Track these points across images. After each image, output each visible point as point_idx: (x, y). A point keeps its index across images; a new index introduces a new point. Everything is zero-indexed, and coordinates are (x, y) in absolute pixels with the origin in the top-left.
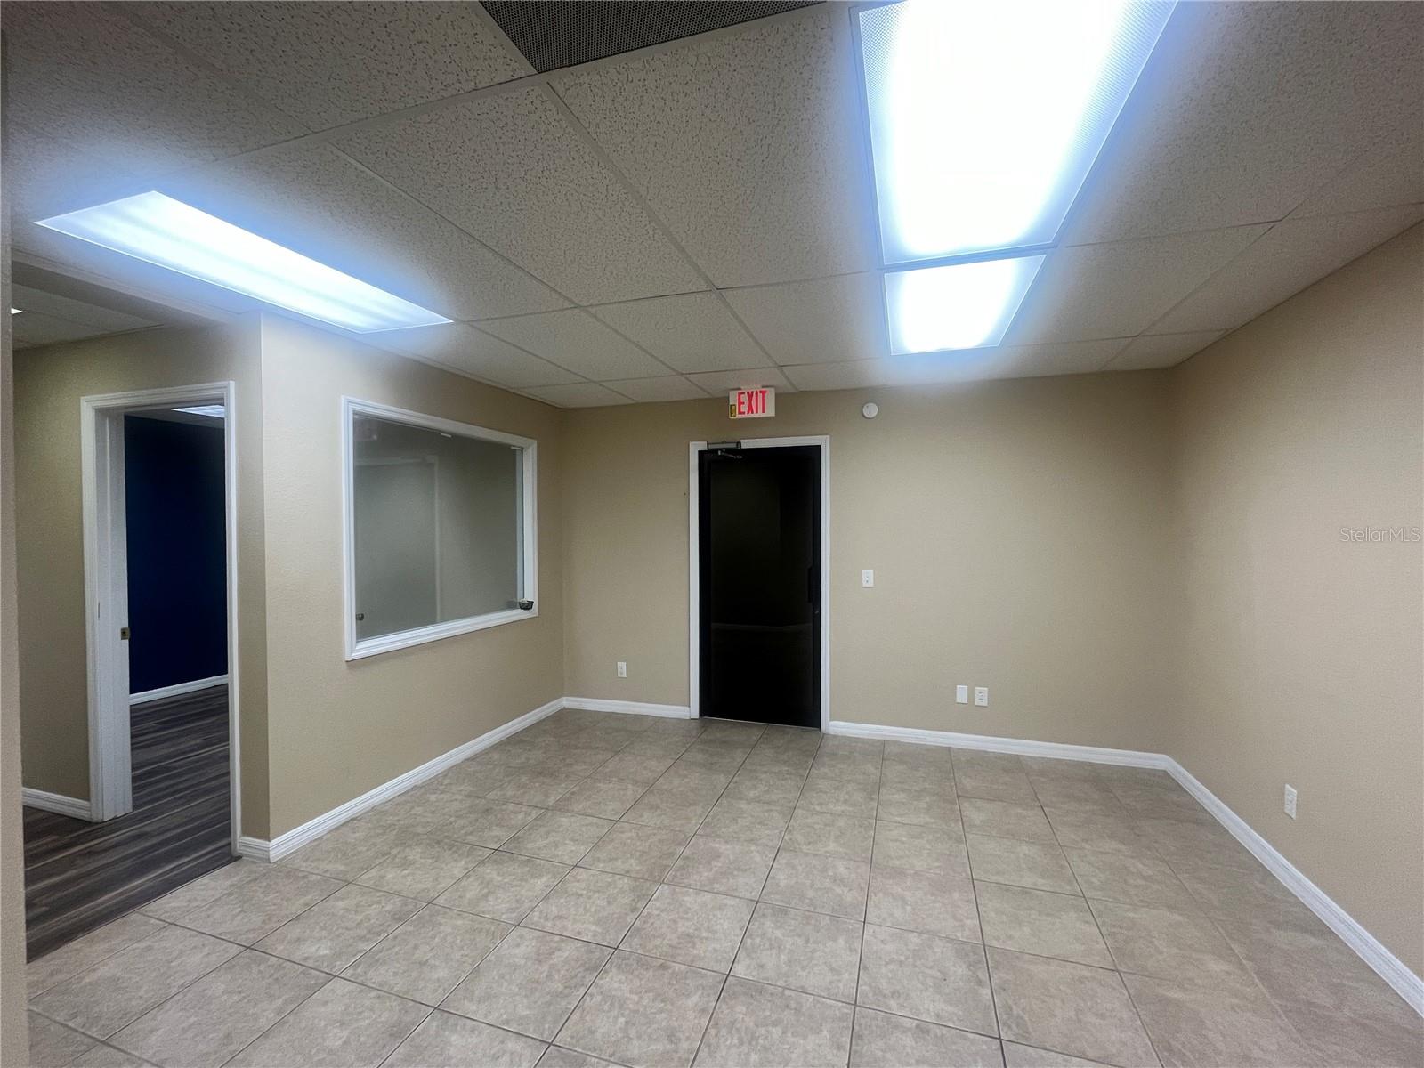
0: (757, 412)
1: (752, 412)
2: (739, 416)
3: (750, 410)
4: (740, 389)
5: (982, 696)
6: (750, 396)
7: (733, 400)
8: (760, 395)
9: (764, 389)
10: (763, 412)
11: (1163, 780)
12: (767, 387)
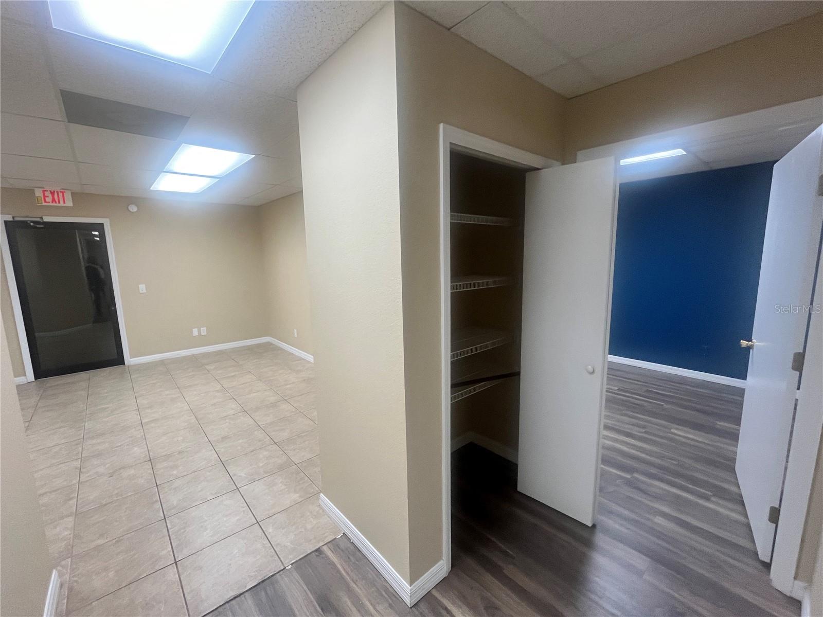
0: (59, 202)
1: (56, 203)
2: (44, 204)
3: (54, 200)
4: (43, 188)
5: (204, 331)
6: (52, 193)
7: (38, 193)
8: (60, 194)
9: (63, 191)
10: (64, 203)
11: (269, 344)
12: (65, 189)
